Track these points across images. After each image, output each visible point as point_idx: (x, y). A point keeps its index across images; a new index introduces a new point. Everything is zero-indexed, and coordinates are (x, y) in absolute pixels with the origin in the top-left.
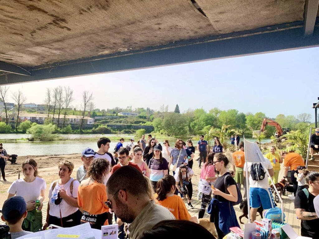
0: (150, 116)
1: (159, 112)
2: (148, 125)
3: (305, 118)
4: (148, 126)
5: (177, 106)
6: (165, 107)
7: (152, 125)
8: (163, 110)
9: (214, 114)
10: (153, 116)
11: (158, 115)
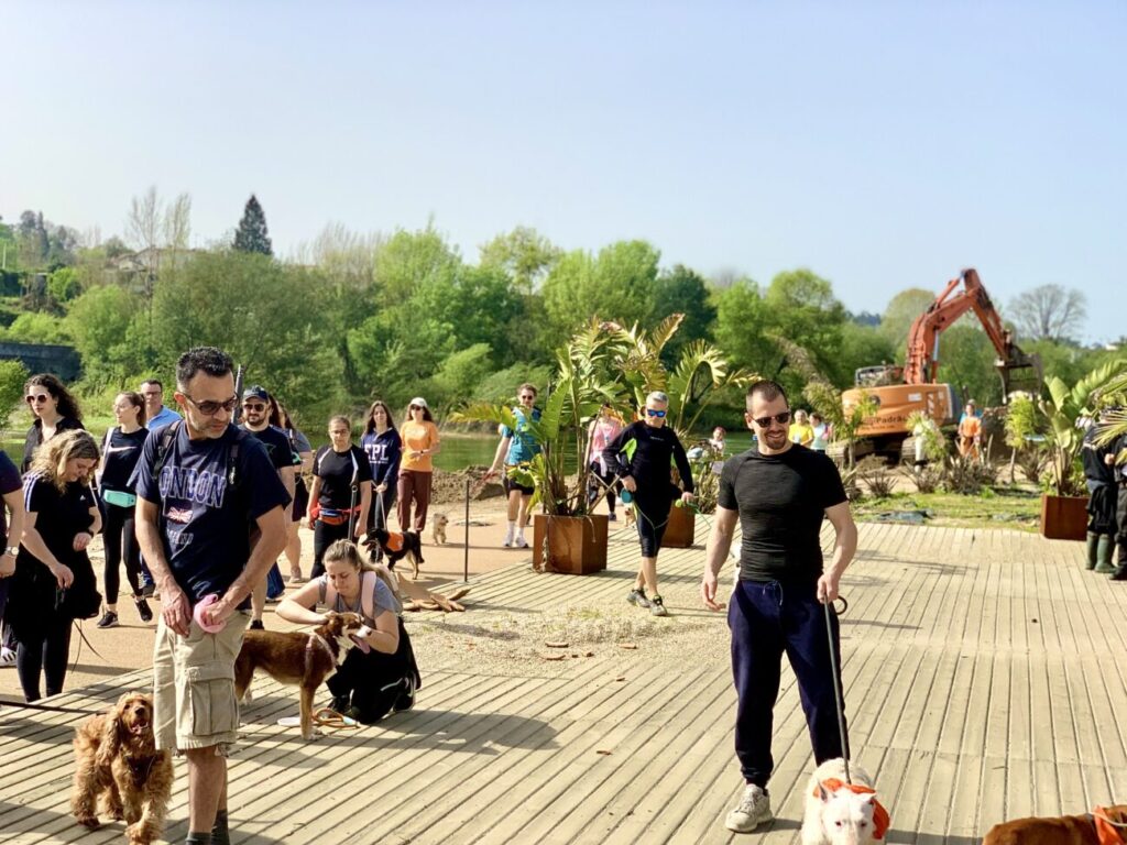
0: (53, 270)
1: (116, 251)
2: (35, 341)
3: (1053, 318)
4: (40, 347)
5: (253, 206)
6: (161, 212)
7: (66, 337)
8: (152, 229)
9: (511, 272)
10: (75, 272)
11: (109, 266)
